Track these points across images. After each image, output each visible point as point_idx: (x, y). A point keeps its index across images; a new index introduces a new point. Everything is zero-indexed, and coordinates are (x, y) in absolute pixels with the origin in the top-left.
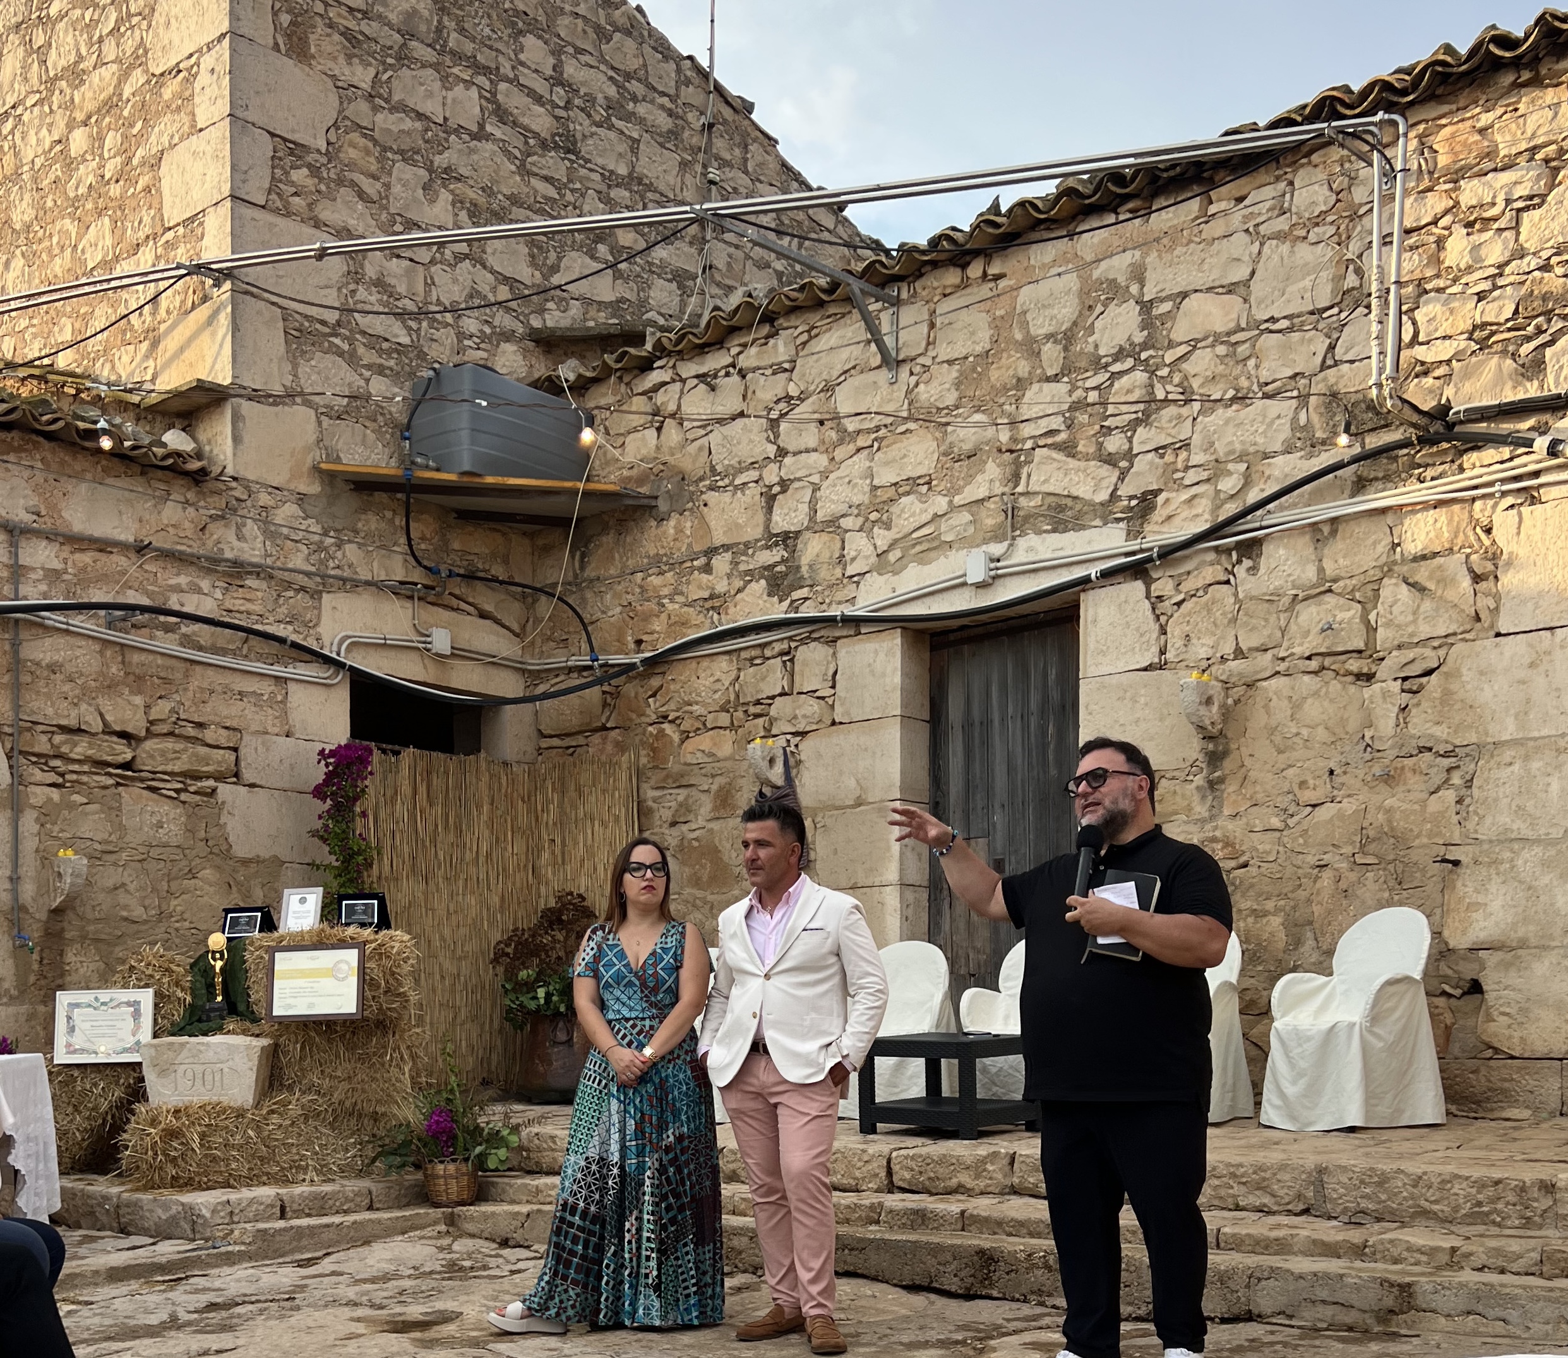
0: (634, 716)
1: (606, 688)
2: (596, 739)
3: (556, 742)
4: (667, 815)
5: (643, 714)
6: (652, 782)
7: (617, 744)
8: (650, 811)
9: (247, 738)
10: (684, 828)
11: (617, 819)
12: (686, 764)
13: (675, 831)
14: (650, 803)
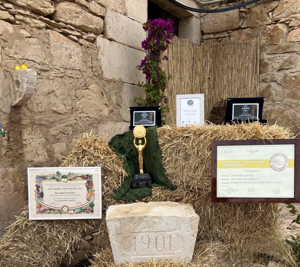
0: (259, 21)
1: (242, 9)
2: (235, 33)
3: (212, 36)
4: (277, 66)
5: (265, 20)
6: (268, 51)
7: (248, 35)
8: (266, 64)
9: (109, 12)
10: (287, 72)
11: (247, 68)
12: (290, 42)
13: (281, 73)
14: (266, 61)
